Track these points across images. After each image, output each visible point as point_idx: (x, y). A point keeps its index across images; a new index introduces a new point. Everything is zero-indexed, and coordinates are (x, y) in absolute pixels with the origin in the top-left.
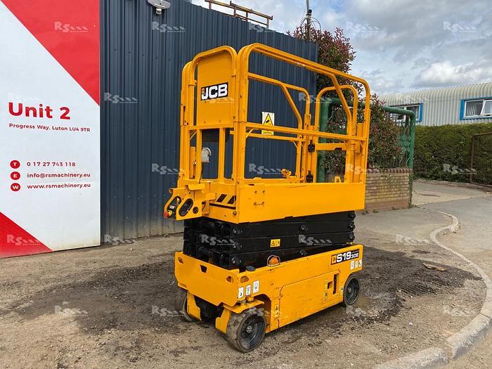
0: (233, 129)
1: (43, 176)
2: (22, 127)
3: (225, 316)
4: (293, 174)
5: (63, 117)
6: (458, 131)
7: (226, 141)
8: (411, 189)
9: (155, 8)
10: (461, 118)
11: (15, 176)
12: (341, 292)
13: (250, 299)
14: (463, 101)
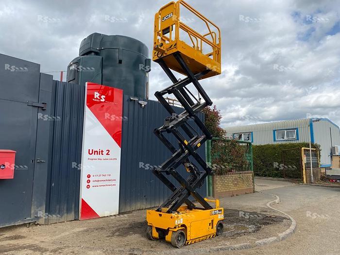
1: (98, 181)
2: (92, 159)
3: (170, 233)
5: (107, 154)
6: (273, 148)
8: (253, 182)
9: (141, 105)
10: (275, 140)
11: (89, 181)
12: (215, 228)
13: (180, 226)
14: (274, 131)
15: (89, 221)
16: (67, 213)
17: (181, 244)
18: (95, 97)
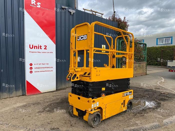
0: (89, 50)
1: (39, 68)
2: (33, 52)
3: (87, 115)
4: (108, 66)
5: (45, 49)
6: (156, 49)
7: (86, 54)
8: (146, 69)
9: (71, 13)
10: (157, 44)
11: (31, 68)
12: (126, 106)
13: (96, 109)
14: (157, 39)
15: (32, 97)
16: (16, 91)
17: (97, 123)
18: (32, 3)
